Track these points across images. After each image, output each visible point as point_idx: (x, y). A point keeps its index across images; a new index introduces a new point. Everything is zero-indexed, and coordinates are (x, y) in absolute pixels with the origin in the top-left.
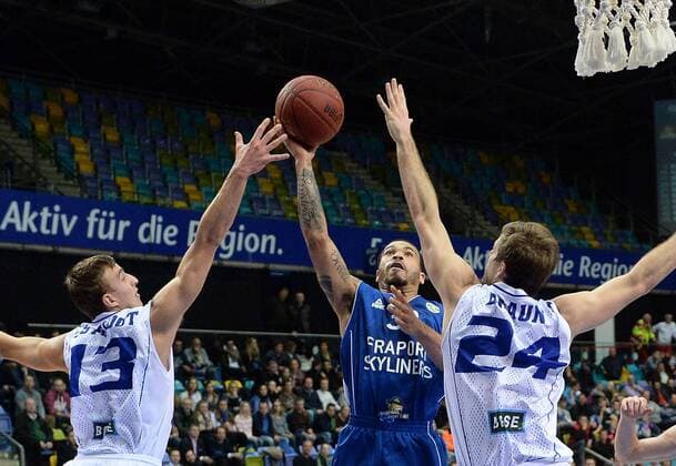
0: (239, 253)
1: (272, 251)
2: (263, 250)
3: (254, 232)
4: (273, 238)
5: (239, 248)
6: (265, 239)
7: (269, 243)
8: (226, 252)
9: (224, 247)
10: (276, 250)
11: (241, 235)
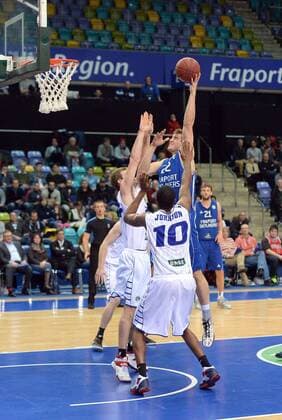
0: (96, 76)
1: (125, 73)
2: (117, 73)
3: (109, 60)
4: (126, 65)
5: (96, 72)
6: (119, 65)
7: (122, 68)
8: (85, 75)
9: (83, 72)
10: (128, 74)
11: (98, 63)
